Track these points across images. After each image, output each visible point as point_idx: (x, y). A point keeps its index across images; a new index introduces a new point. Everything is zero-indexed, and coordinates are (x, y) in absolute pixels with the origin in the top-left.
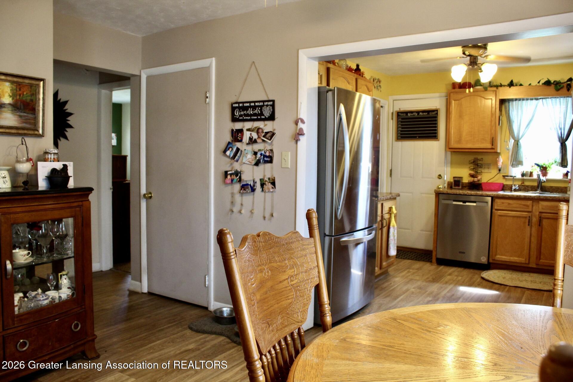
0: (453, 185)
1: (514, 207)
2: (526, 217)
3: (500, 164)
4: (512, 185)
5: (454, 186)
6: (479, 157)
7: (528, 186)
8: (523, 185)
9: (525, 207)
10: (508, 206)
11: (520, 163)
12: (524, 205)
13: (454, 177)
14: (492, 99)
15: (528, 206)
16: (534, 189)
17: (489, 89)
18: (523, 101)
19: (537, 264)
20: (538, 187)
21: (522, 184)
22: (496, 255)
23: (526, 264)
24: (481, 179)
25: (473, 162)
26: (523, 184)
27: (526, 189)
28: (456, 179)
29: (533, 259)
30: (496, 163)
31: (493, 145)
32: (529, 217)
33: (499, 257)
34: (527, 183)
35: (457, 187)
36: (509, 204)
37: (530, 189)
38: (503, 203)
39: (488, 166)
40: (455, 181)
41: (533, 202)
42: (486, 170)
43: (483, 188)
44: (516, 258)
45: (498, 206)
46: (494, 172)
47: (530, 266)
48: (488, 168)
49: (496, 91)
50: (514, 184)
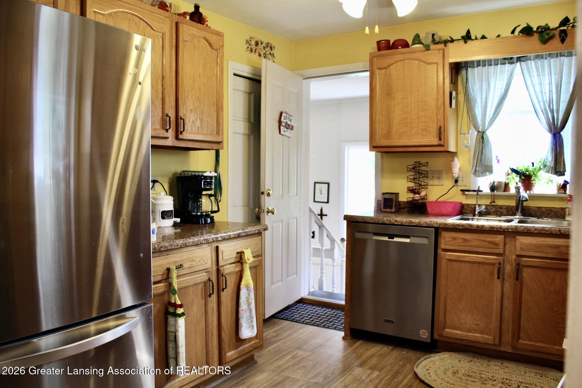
0: (382, 206)
1: (472, 246)
2: (493, 264)
3: (456, 171)
4: (475, 205)
5: (384, 208)
6: (423, 160)
7: (501, 207)
8: (493, 206)
9: (490, 245)
10: (463, 244)
11: (488, 169)
12: (490, 242)
13: (383, 194)
14: (437, 63)
15: (496, 244)
16: (510, 211)
17: (432, 47)
18: (490, 67)
19: (514, 347)
20: (517, 208)
21: (491, 203)
22: (444, 329)
23: (494, 345)
24: (426, 195)
25: (413, 168)
26: (493, 204)
27: (498, 211)
28: (387, 196)
29: (507, 337)
30: (450, 169)
31: (440, 140)
32: (500, 263)
33: (448, 332)
34: (499, 202)
35: (388, 210)
36: (465, 240)
37: (504, 211)
38: (455, 239)
39: (438, 175)
40: (385, 200)
42: (436, 182)
43: (429, 209)
44: (478, 335)
45: (446, 245)
46: (448, 183)
47: (502, 349)
48: (439, 178)
49: (444, 50)
50: (479, 203)
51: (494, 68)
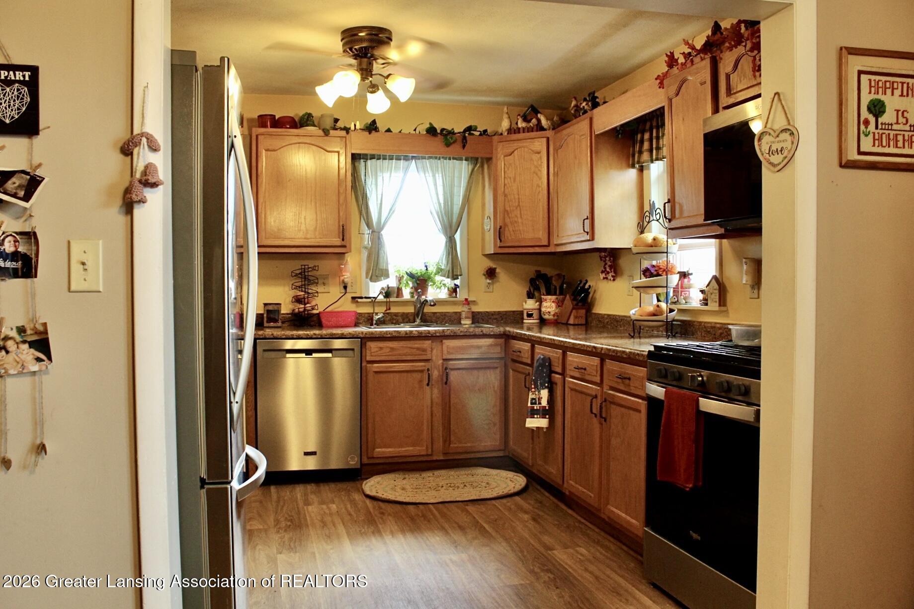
0: (265, 319)
1: (400, 355)
2: (422, 371)
3: (347, 276)
4: (373, 313)
5: (267, 322)
6: (311, 263)
7: (396, 314)
8: (388, 313)
9: (418, 352)
10: (390, 353)
11: (385, 274)
12: (418, 349)
13: (265, 305)
14: (338, 152)
15: (424, 350)
16: (407, 319)
17: (332, 132)
18: (384, 161)
19: (445, 454)
20: (416, 314)
21: (386, 311)
22: (374, 449)
23: (427, 455)
24: (317, 305)
25: (300, 274)
26: (388, 311)
27: (393, 319)
28: (270, 308)
29: (439, 444)
30: (339, 272)
31: (343, 240)
32: (428, 370)
33: (379, 452)
34: (394, 310)
35: (272, 324)
36: (392, 349)
37: (400, 319)
38: (381, 348)
39: (323, 280)
40: (268, 312)
41: (432, 342)
42: (320, 289)
43: (324, 321)
44: (411, 448)
45: (372, 356)
46: (335, 291)
47: (435, 458)
48: (324, 284)
49: (345, 137)
50: (376, 311)
51: (388, 162)
